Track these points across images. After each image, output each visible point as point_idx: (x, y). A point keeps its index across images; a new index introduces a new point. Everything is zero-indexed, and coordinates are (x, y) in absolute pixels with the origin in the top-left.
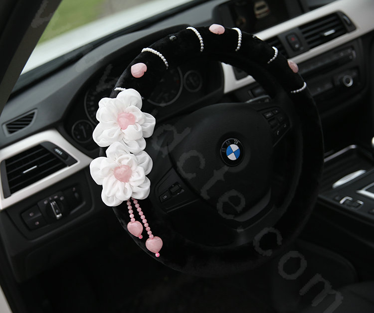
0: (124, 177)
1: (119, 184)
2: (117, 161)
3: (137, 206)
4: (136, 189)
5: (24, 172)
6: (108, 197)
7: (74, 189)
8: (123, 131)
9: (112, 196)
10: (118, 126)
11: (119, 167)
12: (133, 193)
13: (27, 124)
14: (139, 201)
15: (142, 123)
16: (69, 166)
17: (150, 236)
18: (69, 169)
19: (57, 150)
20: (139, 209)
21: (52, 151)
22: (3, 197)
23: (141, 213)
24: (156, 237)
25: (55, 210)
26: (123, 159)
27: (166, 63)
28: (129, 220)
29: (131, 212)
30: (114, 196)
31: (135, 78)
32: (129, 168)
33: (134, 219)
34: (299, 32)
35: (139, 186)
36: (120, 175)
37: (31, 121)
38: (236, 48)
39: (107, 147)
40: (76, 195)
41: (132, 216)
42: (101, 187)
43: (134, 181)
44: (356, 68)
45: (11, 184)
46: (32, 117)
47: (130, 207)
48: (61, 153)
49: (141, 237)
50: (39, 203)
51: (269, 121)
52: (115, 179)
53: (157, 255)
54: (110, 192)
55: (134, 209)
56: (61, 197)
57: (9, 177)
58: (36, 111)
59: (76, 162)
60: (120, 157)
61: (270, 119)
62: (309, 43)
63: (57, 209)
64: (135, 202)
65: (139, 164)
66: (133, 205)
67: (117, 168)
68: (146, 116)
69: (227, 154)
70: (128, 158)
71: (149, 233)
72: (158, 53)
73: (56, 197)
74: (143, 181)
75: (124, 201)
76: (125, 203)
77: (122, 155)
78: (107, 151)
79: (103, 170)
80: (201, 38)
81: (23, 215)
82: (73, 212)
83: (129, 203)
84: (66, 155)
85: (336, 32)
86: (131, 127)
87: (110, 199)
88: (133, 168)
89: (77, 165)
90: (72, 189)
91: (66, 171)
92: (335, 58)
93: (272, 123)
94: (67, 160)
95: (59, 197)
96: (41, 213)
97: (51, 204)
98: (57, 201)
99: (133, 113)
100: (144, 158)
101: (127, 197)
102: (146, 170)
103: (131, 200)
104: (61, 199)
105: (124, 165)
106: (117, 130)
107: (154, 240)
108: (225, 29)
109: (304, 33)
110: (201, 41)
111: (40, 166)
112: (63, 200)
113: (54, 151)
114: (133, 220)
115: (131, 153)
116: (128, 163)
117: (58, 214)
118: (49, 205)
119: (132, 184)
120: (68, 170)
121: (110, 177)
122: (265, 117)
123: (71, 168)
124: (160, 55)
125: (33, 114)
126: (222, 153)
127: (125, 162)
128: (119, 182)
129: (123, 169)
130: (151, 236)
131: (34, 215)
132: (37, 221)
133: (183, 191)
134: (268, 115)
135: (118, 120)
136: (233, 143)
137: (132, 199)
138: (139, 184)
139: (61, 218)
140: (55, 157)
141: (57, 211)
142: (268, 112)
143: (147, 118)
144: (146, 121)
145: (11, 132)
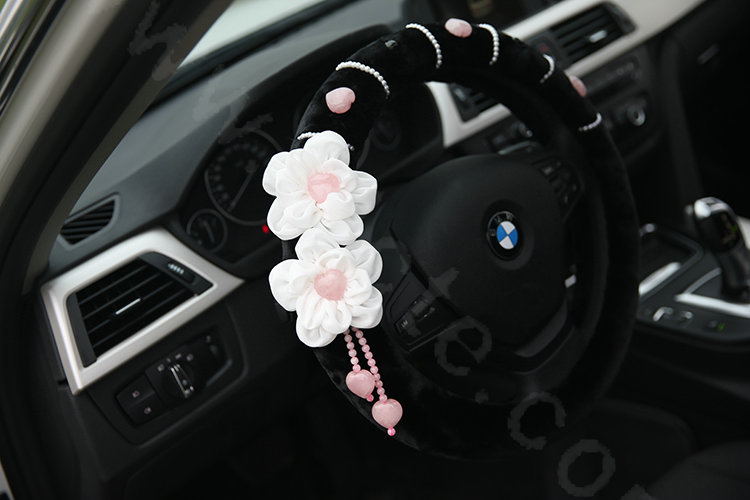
0: (334, 292)
1: (327, 305)
2: (317, 263)
3: (362, 341)
4: (358, 311)
5: (118, 313)
6: (309, 331)
7: (208, 338)
8: (320, 205)
9: (316, 328)
10: (311, 198)
11: (323, 275)
12: (354, 318)
13: (105, 224)
14: (366, 332)
15: (352, 189)
16: (199, 294)
17: (381, 398)
18: (200, 301)
19: (172, 266)
20: (366, 348)
21: (164, 269)
22: (81, 364)
23: (369, 355)
24: (391, 400)
25: (181, 381)
26: (329, 258)
27: (386, 87)
28: (350, 368)
29: (352, 353)
30: (319, 327)
31: (335, 114)
32: (339, 273)
33: (359, 367)
34: (551, 36)
35: (362, 305)
36: (327, 288)
37: (110, 217)
38: (491, 59)
39: (297, 239)
40: (213, 349)
41: (354, 361)
42: (294, 315)
43: (353, 297)
44: (643, 94)
45: (93, 338)
46: (112, 211)
47: (350, 345)
48: (182, 272)
49: (370, 399)
50: (147, 372)
51: (551, 181)
52: (319, 297)
53: (391, 432)
54: (311, 321)
55: (358, 347)
56: (187, 355)
57: (88, 324)
58: (116, 198)
59: (211, 285)
60: (324, 255)
61: (552, 177)
62: (571, 54)
63: (184, 378)
64: (359, 335)
65: (358, 265)
66: (355, 340)
67: (318, 277)
68: (359, 175)
69: (499, 239)
70: (337, 257)
71: (381, 391)
72: (372, 71)
73: (178, 356)
74: (369, 295)
75: (339, 336)
76: (340, 337)
77: (325, 252)
78: (298, 249)
79: (295, 283)
80: (437, 46)
81: (118, 397)
82: (210, 383)
83: (348, 338)
84: (190, 275)
85: (609, 33)
86: (333, 197)
87: (312, 334)
88: (348, 274)
89: (214, 291)
90: (205, 339)
91: (194, 305)
92: (610, 77)
93: (556, 184)
94: (194, 284)
95: (184, 357)
96: (154, 389)
97: (173, 370)
98: (181, 362)
99: (336, 173)
100: (366, 254)
101: (343, 327)
102: (371, 276)
103: (351, 331)
104: (189, 358)
105: (332, 270)
106: (308, 206)
107: (388, 405)
108: (473, 27)
109: (559, 37)
110: (438, 51)
111: (145, 298)
112: (192, 361)
113: (168, 268)
114: (357, 367)
115: (341, 246)
116: (338, 265)
117: (187, 387)
118: (167, 373)
119: (350, 302)
120: (197, 303)
121: (309, 293)
122: (543, 174)
123: (203, 299)
124: (376, 74)
125: (112, 203)
126: (491, 237)
127: (333, 264)
128: (326, 302)
129: (331, 276)
130: (383, 397)
131: (141, 395)
132: (146, 407)
133: (432, 309)
134: (548, 171)
135: (310, 189)
136: (504, 218)
137: (353, 330)
138: (361, 301)
139: (192, 394)
140: (170, 278)
141: (185, 382)
142: (546, 166)
143: (360, 179)
144: (359, 185)
145: (73, 242)
